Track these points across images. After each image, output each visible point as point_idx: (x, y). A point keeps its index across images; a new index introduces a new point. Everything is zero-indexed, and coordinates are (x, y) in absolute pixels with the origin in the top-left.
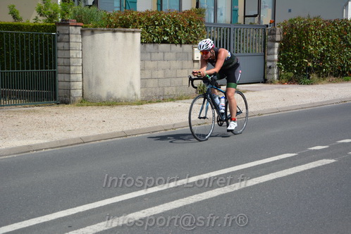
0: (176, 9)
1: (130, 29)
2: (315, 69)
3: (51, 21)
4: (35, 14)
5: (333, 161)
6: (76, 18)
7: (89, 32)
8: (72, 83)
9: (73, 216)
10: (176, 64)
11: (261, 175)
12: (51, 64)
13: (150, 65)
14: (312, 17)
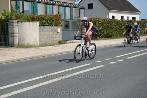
0: (52, 14)
1: (35, 21)
2: (98, 35)
3: (7, 18)
4: (1, 16)
5: (104, 66)
6: (16, 17)
7: (20, 22)
8: (14, 40)
9: (13, 86)
10: (51, 33)
11: (80, 71)
12: (7, 33)
13: (42, 33)
14: (97, 18)
